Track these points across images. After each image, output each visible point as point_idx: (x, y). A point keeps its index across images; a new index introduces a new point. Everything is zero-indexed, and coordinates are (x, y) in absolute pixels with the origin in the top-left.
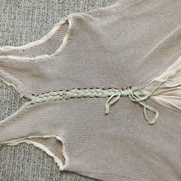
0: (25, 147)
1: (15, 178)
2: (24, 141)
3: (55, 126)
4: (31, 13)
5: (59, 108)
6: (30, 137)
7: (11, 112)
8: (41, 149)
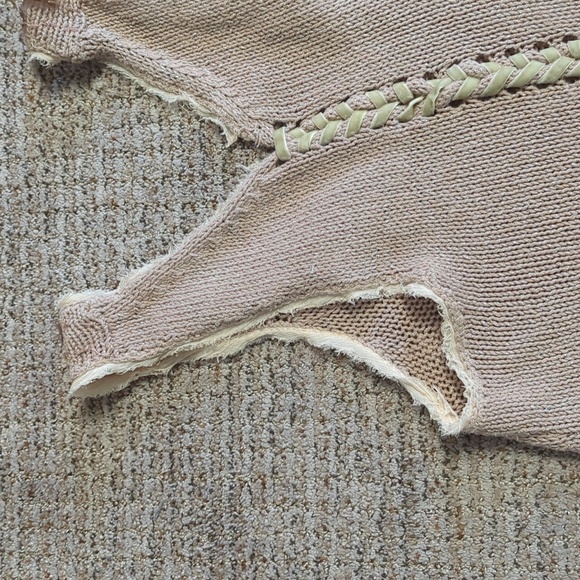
0: (272, 356)
1: (246, 497)
2: (267, 331)
3: (395, 243)
5: (399, 160)
6: (289, 309)
7: (193, 217)
8: (343, 356)
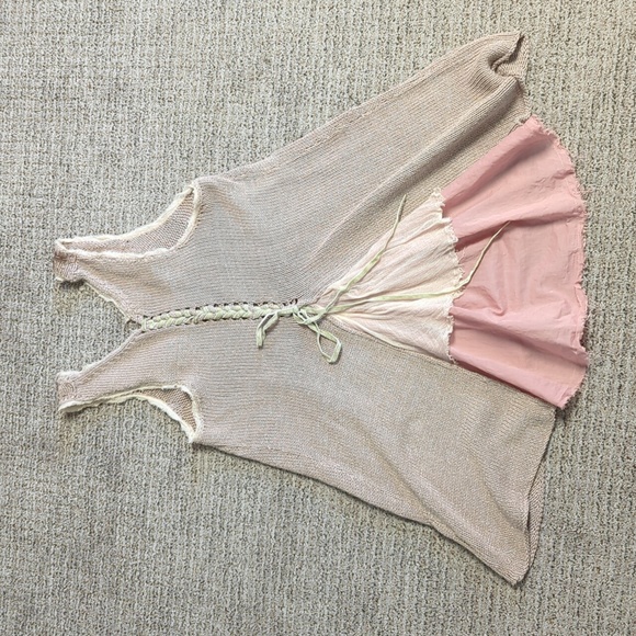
0: (136, 405)
1: (122, 458)
2: (134, 395)
3: (179, 369)
4: (138, 176)
5: (184, 339)
6: (142, 389)
7: (112, 347)
8: (159, 409)
